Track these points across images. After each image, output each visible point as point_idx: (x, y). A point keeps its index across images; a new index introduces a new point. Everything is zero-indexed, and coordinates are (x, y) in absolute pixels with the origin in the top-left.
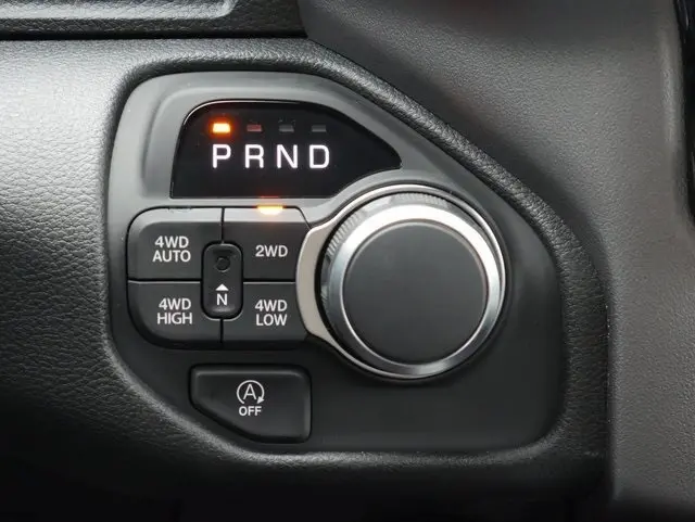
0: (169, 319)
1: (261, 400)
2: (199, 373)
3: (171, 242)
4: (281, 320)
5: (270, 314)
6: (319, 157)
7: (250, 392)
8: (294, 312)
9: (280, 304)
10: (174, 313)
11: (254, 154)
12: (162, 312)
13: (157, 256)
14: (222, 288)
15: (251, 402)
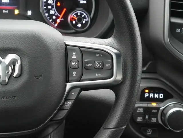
0: (139, 120)
1: (151, 132)
2: (142, 128)
3: (140, 109)
4: (155, 121)
5: (154, 120)
6: (161, 96)
7: (149, 131)
8: (157, 120)
9: (155, 119)
10: (140, 119)
11: (152, 95)
12: (138, 119)
13: (138, 111)
14: (147, 116)
15: (149, 132)
